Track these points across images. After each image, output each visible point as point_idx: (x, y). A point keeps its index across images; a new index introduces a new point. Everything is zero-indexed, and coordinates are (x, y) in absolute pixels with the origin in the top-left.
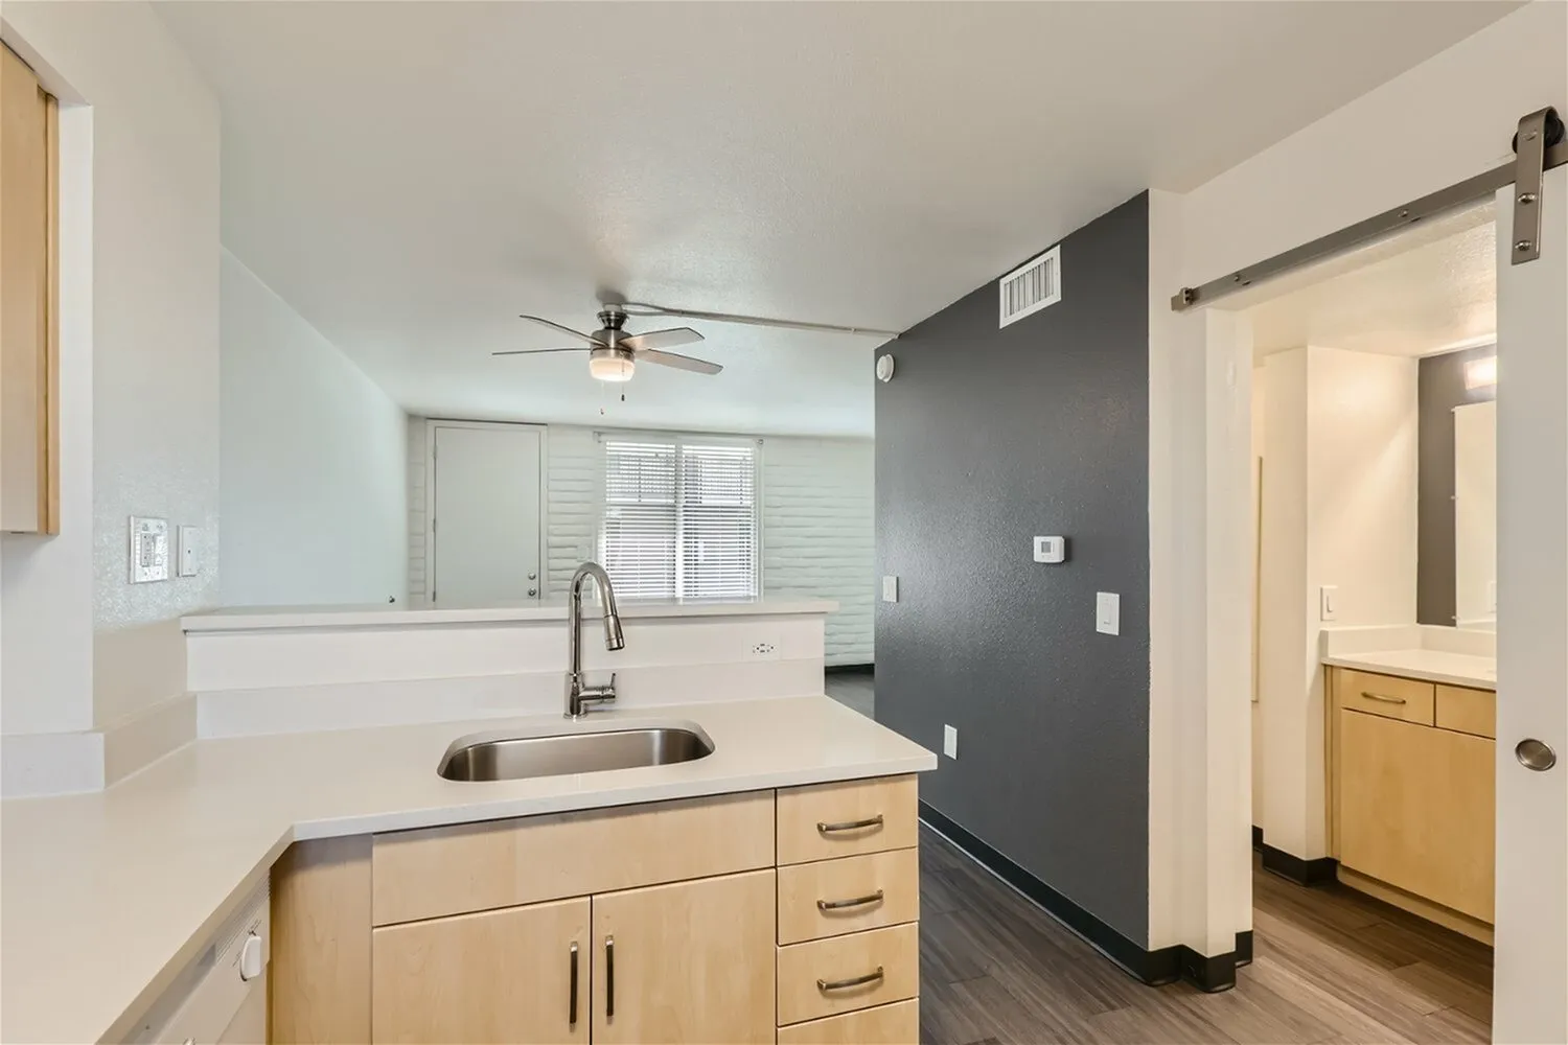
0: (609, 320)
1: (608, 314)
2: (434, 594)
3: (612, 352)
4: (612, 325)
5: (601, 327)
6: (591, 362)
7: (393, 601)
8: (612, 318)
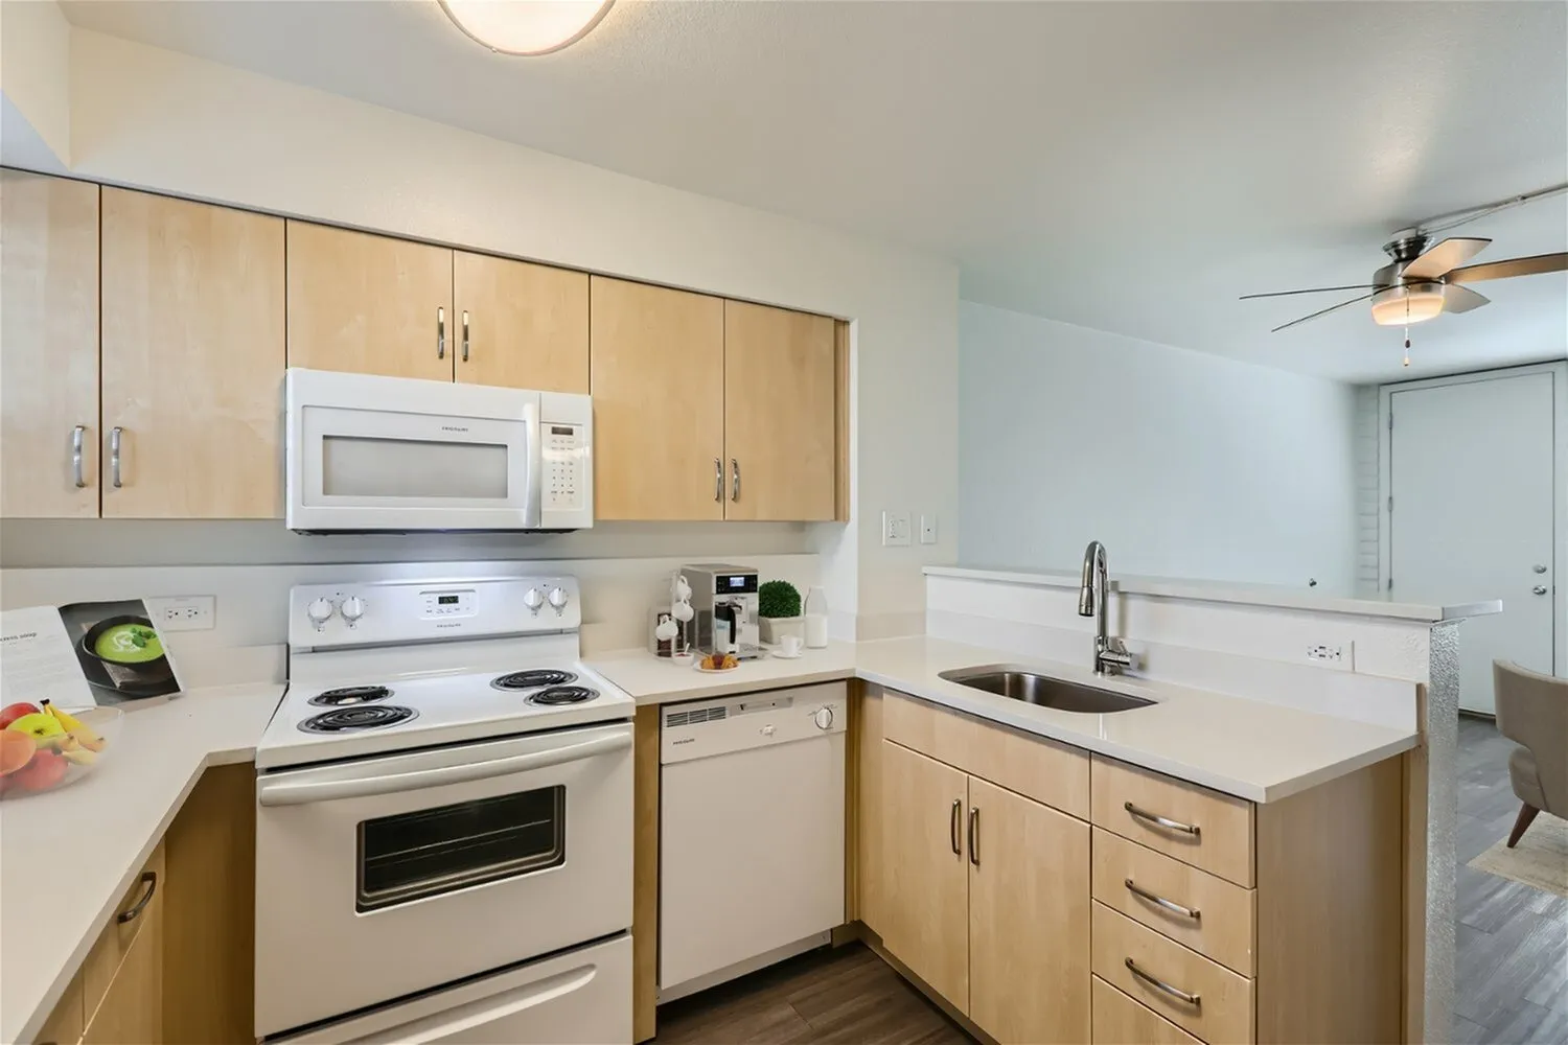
0: (1398, 252)
1: (1395, 245)
2: (1390, 581)
3: (1400, 290)
4: (1404, 256)
5: (1389, 261)
6: (1374, 307)
7: (1313, 584)
8: (1402, 247)
